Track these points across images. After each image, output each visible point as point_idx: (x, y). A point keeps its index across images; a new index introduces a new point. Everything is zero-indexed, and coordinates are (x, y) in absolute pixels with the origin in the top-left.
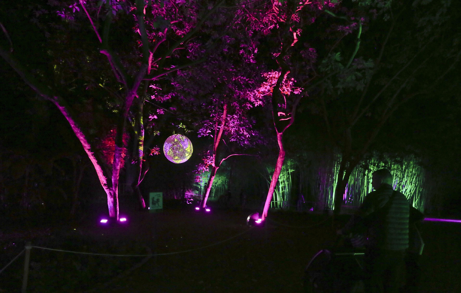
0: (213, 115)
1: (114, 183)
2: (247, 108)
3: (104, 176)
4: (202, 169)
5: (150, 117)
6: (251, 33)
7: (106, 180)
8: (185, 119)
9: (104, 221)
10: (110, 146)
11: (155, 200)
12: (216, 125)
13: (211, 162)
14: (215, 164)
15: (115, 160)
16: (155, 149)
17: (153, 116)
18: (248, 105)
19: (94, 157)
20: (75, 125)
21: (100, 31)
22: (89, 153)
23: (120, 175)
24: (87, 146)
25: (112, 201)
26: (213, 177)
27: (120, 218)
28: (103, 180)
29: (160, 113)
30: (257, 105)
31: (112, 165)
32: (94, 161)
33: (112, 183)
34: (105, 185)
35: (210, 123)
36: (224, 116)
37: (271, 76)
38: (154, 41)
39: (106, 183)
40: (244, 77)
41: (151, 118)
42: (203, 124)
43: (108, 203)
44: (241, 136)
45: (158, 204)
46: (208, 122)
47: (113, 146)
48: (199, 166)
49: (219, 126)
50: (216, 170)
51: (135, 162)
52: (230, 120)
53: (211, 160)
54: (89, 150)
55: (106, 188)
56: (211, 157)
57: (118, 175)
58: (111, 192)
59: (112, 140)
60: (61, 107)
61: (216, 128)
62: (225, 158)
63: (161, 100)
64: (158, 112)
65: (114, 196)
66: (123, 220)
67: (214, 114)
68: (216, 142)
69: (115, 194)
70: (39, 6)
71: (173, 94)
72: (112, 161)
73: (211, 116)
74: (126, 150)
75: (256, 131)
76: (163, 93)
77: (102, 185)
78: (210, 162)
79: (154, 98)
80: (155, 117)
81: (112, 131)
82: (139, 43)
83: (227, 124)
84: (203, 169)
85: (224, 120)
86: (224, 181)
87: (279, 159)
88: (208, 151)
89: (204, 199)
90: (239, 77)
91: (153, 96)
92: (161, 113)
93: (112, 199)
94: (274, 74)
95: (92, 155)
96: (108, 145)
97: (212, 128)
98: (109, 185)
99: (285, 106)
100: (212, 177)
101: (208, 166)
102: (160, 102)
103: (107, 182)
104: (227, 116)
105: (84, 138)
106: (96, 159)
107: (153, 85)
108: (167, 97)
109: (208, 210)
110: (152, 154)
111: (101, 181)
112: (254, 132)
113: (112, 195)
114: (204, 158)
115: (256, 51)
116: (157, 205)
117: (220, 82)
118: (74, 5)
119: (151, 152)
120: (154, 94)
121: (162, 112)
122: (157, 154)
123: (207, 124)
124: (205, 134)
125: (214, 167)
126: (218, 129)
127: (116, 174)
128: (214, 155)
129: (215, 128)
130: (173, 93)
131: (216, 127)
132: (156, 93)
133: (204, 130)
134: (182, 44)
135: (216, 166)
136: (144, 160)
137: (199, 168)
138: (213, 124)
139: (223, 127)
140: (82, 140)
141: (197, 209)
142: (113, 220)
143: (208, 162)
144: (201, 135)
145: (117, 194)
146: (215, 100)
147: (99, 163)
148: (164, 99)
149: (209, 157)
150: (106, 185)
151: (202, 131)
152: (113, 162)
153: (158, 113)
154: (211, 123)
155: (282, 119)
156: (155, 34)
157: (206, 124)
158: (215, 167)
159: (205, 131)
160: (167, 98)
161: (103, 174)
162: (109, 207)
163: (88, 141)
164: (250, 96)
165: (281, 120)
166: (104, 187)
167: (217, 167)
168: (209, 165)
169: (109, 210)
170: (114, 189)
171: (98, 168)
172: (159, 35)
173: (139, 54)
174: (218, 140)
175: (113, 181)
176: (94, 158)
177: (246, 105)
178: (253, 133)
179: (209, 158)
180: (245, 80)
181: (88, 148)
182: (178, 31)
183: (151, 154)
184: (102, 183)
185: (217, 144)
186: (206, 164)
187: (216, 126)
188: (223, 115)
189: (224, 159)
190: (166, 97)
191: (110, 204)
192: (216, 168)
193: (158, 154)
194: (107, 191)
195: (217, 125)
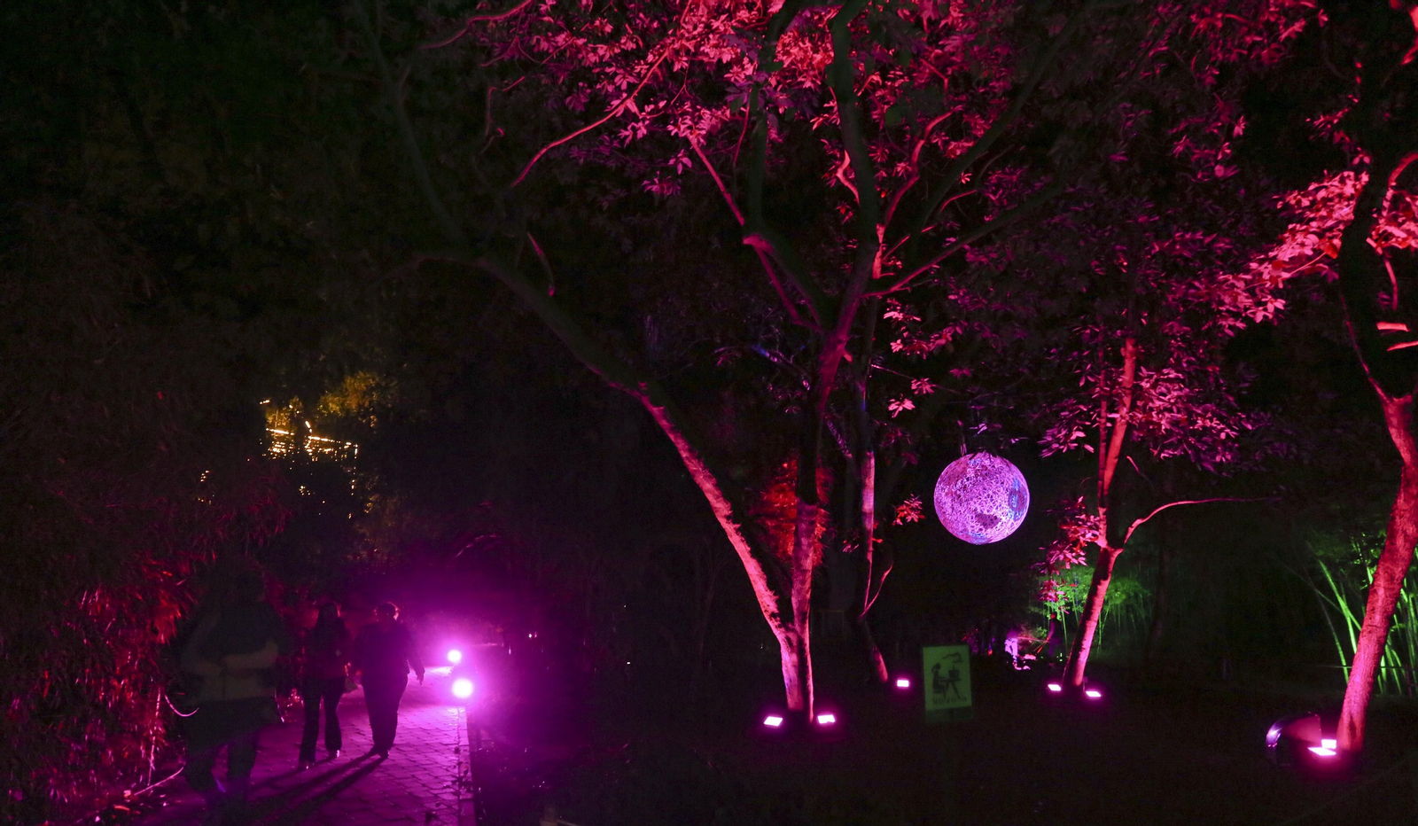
0: (1090, 378)
1: (798, 609)
2: (1223, 332)
3: (771, 590)
4: (1062, 557)
5: (891, 408)
6: (1212, 75)
7: (777, 602)
8: (995, 405)
9: (773, 721)
10: (782, 508)
11: (944, 672)
12: (1103, 410)
13: (1093, 535)
14: (1107, 538)
15: (798, 545)
16: (907, 505)
17: (902, 402)
18: (1224, 323)
19: (742, 536)
20: (690, 451)
21: (741, 202)
22: (729, 528)
23: (814, 586)
24: (721, 508)
25: (793, 662)
26: (1102, 582)
27: (817, 713)
28: (767, 600)
29: (921, 390)
30: (1265, 316)
31: (789, 558)
32: (742, 548)
33: (793, 612)
34: (773, 615)
35: (1080, 409)
36: (1126, 378)
37: (1322, 194)
38: (883, 196)
39: (776, 611)
40: (1194, 232)
41: (895, 410)
42: (1057, 414)
43: (784, 669)
44: (1202, 436)
45: (955, 689)
46: (1074, 404)
47: (790, 505)
48: (1050, 547)
49: (1111, 412)
50: (1113, 559)
51: (853, 546)
52: (1154, 386)
53: (1090, 528)
54: (728, 518)
55: (776, 623)
56: (1092, 517)
57: (807, 585)
58: (791, 635)
59: (787, 489)
60: (655, 409)
61: (1103, 421)
62: (1143, 518)
63: (922, 350)
64: (915, 390)
65: (798, 649)
66: (826, 719)
67: (1092, 377)
68: (1104, 469)
69: (801, 642)
70: (608, 186)
71: (958, 329)
72: (790, 549)
73: (1082, 384)
74: (825, 516)
75: (1257, 414)
76: (927, 330)
77: (766, 616)
78: (1089, 535)
79: (901, 347)
80: (908, 405)
81: (785, 465)
82: (843, 211)
83: (1139, 403)
84: (1065, 557)
85: (1127, 392)
86: (1132, 594)
87: (1401, 501)
88: (1080, 500)
89: (1076, 657)
90: (1178, 234)
91: (896, 342)
92: (925, 392)
93: (794, 657)
94: (1336, 183)
95: (737, 531)
96: (778, 505)
97: (1088, 423)
98: (785, 615)
99: (1391, 300)
100: (1100, 584)
101: (1082, 549)
102: (920, 357)
103: (778, 609)
104: (1137, 377)
105: (715, 485)
106: (747, 543)
107: (895, 310)
108: (940, 338)
109: (1093, 694)
110: (901, 521)
111: (762, 606)
112: (1248, 418)
113: (795, 644)
114: (1065, 523)
115: (1238, 130)
116: (950, 692)
117: (1102, 271)
118: (680, 155)
119: (898, 514)
120: (900, 336)
121: (927, 388)
122: (916, 520)
123: (1071, 412)
124: (1064, 443)
125: (1104, 549)
126: (1109, 425)
127: (803, 582)
128: (1102, 511)
129: (1099, 422)
130: (956, 325)
131: (1102, 418)
132: (904, 331)
133: (1060, 432)
134: (966, 181)
135: (1112, 547)
136: (879, 538)
137: (1051, 556)
138: (1089, 410)
139: (1127, 413)
140: (709, 491)
141: (1055, 688)
142: (798, 721)
143: (1084, 536)
144: (1051, 450)
145: (807, 641)
146: (1088, 331)
147: (754, 554)
148: (929, 347)
149: (1083, 517)
150: (775, 617)
151: (1053, 436)
152: (794, 551)
153: (916, 393)
154: (1082, 407)
155: (1398, 343)
156: (884, 174)
157: (1067, 413)
158: (1109, 549)
159: (1065, 435)
160: (938, 342)
161: (768, 585)
162: (786, 681)
163: (726, 496)
164: (1233, 286)
165: (1391, 349)
166: (770, 623)
167: (1115, 550)
168: (1087, 542)
169: (787, 690)
170: (797, 628)
171: (752, 568)
172: (898, 173)
173: (845, 243)
174: (1112, 460)
175: (795, 606)
176: (743, 541)
177: (1215, 324)
178: (1248, 423)
179: (1084, 522)
180: (1201, 241)
181: (727, 512)
182: (953, 144)
183: (898, 521)
184: (766, 611)
185: (1108, 474)
186: (1076, 542)
187: (1103, 414)
188: (1123, 373)
189: (1139, 522)
190: (936, 339)
191: (787, 671)
192: (1114, 552)
193: (919, 519)
194: (780, 635)
195: (1106, 412)
